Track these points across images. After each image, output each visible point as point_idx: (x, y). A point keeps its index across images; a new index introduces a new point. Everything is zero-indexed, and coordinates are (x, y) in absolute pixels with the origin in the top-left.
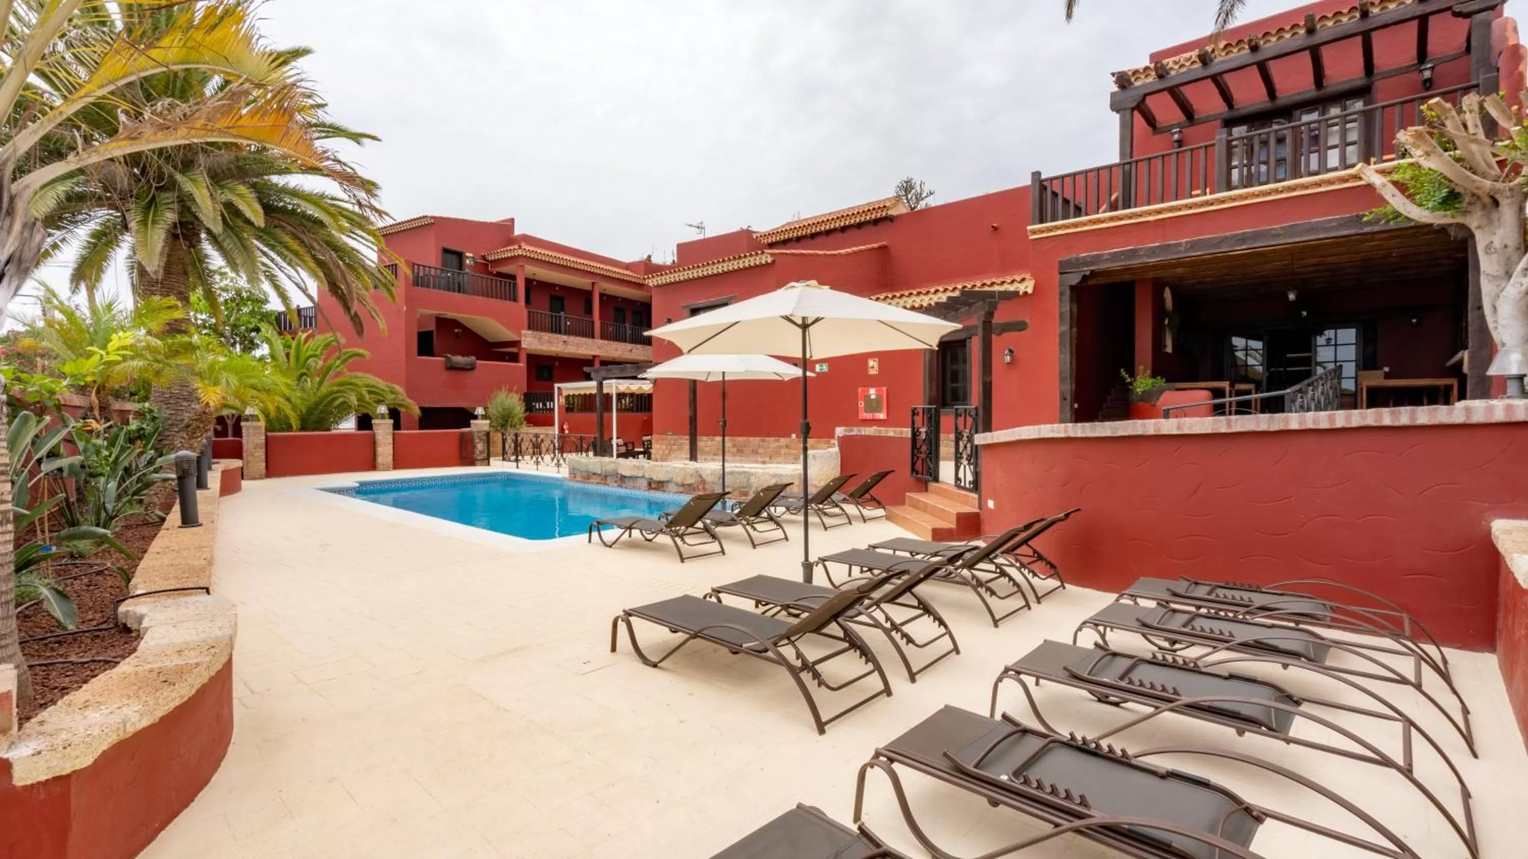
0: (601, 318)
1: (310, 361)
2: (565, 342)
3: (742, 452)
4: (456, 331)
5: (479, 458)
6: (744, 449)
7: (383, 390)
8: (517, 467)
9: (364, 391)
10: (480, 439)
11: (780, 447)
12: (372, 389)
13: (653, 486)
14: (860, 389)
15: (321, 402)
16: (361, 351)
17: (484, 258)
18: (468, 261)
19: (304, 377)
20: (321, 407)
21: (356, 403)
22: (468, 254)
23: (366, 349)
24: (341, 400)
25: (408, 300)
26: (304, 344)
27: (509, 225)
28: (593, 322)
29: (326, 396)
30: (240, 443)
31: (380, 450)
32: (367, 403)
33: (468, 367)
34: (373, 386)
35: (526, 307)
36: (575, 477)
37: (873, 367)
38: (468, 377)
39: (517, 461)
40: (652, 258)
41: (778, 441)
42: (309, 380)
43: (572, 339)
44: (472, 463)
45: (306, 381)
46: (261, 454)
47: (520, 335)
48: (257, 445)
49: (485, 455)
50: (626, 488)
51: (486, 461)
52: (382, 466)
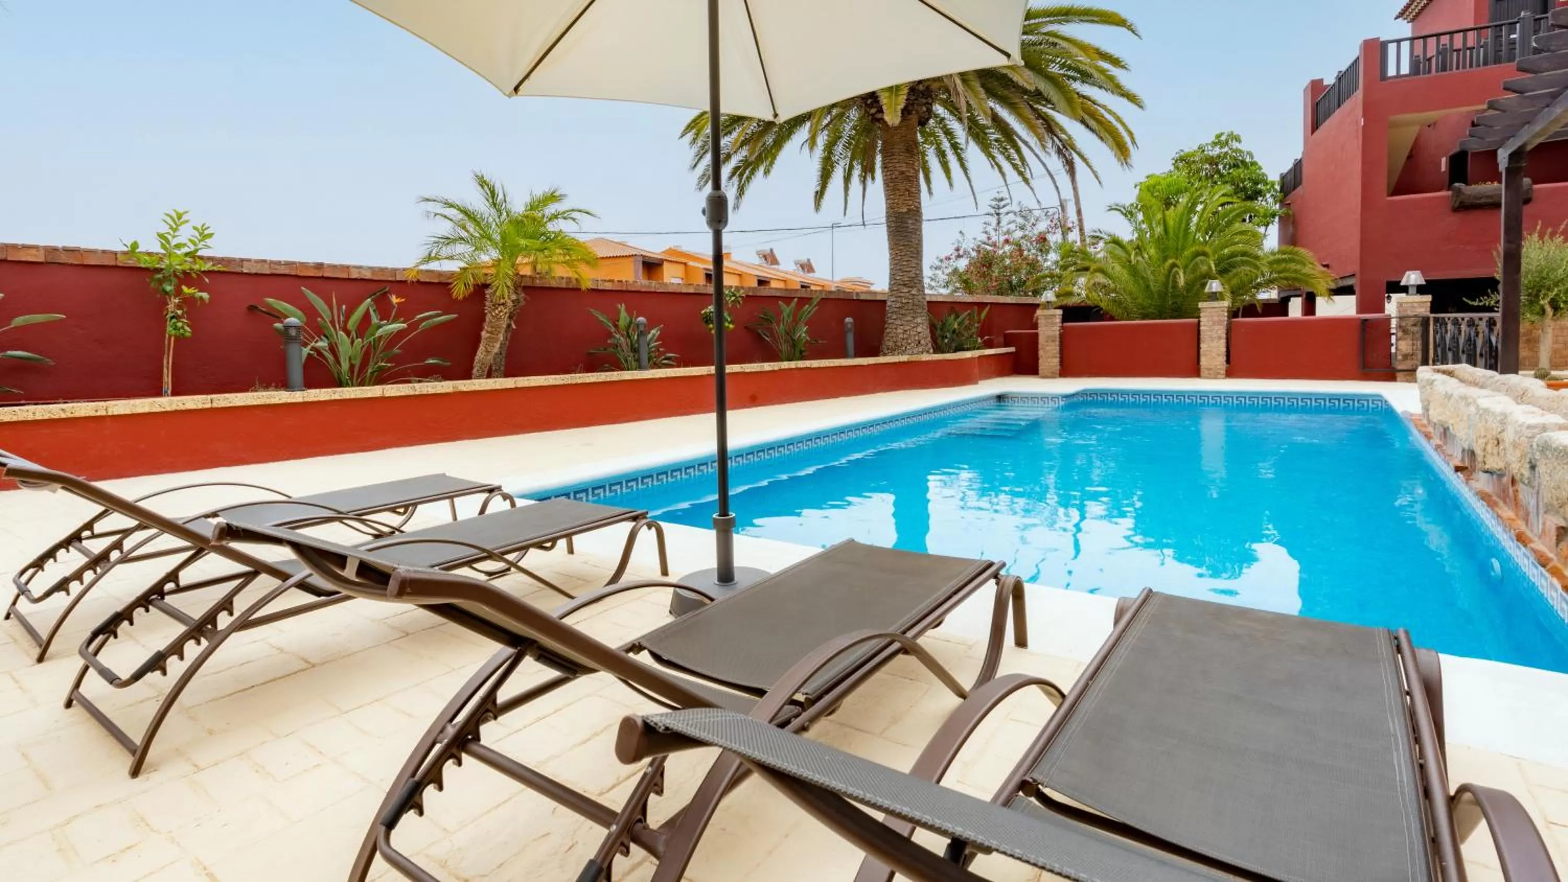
52: (1206, 372)
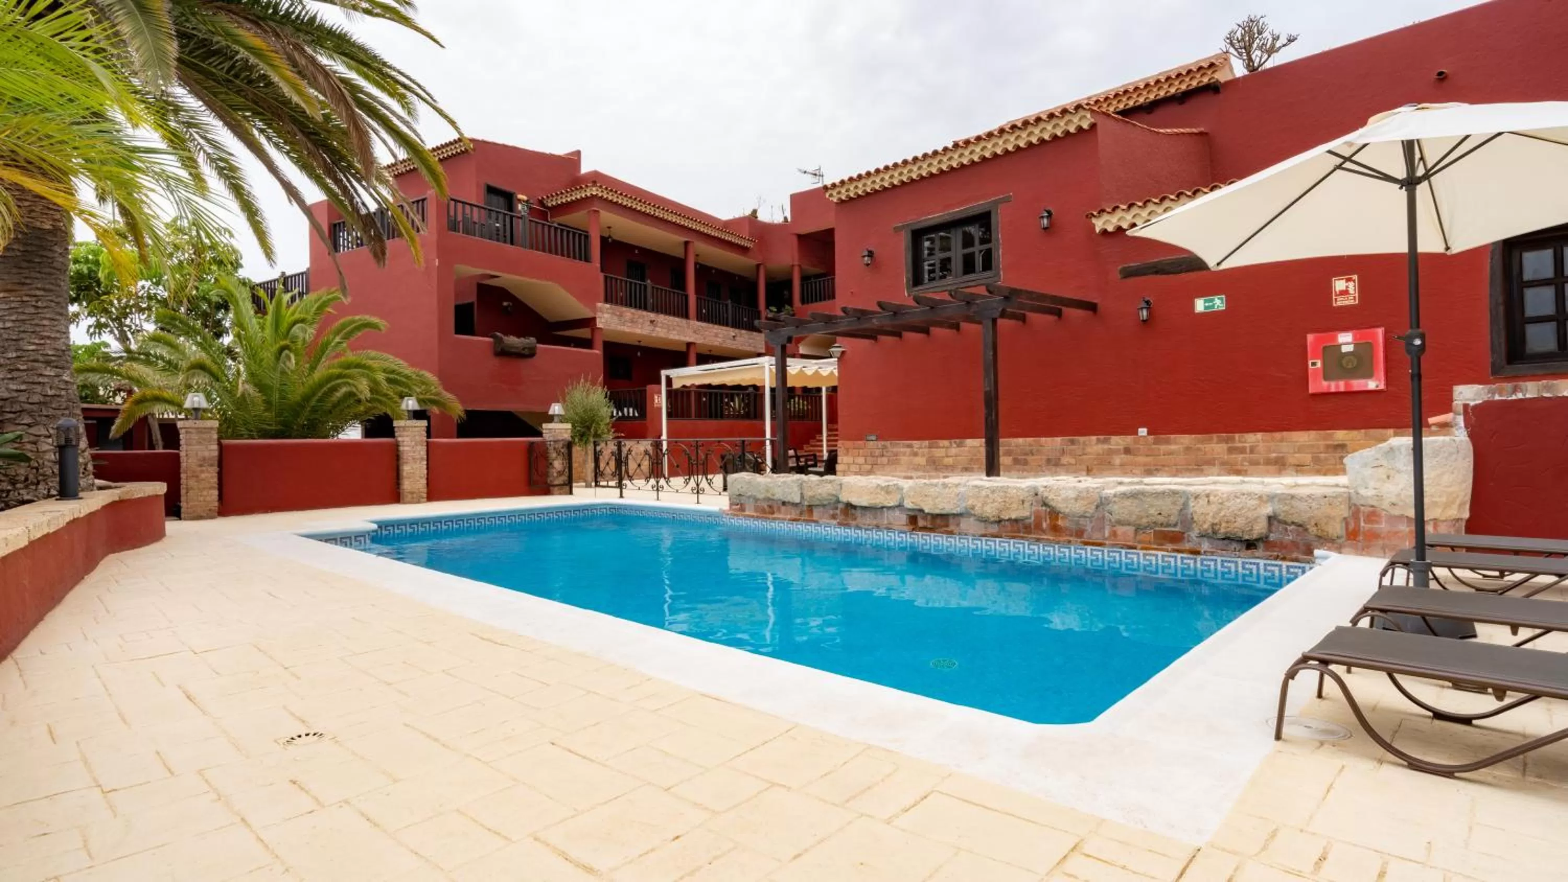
0: (698, 291)
1: (296, 329)
2: (652, 322)
3: (1026, 463)
4: (505, 304)
5: (556, 482)
6: (1030, 458)
7: (407, 377)
8: (621, 496)
9: (380, 377)
10: (559, 453)
11: (1111, 452)
12: (392, 376)
13: (921, 523)
14: (1310, 337)
15: (314, 394)
16: (375, 320)
17: (541, 202)
18: (520, 207)
19: (287, 352)
20: (313, 402)
21: (369, 395)
22: (520, 196)
23: (381, 317)
24: (344, 390)
25: (444, 251)
26: (288, 306)
27: (574, 159)
28: (687, 297)
29: (321, 385)
30: (177, 457)
31: (406, 469)
32: (386, 395)
33: (526, 352)
34: (393, 372)
35: (602, 271)
36: (742, 509)
37: (1345, 293)
38: (525, 367)
39: (620, 486)
40: (758, 214)
41: (1106, 441)
42: (292, 356)
43: (662, 318)
44: (546, 491)
45: (289, 358)
46: (211, 475)
47: (594, 309)
48: (204, 459)
49: (564, 478)
50: (858, 527)
51: (567, 487)
52: (410, 496)
